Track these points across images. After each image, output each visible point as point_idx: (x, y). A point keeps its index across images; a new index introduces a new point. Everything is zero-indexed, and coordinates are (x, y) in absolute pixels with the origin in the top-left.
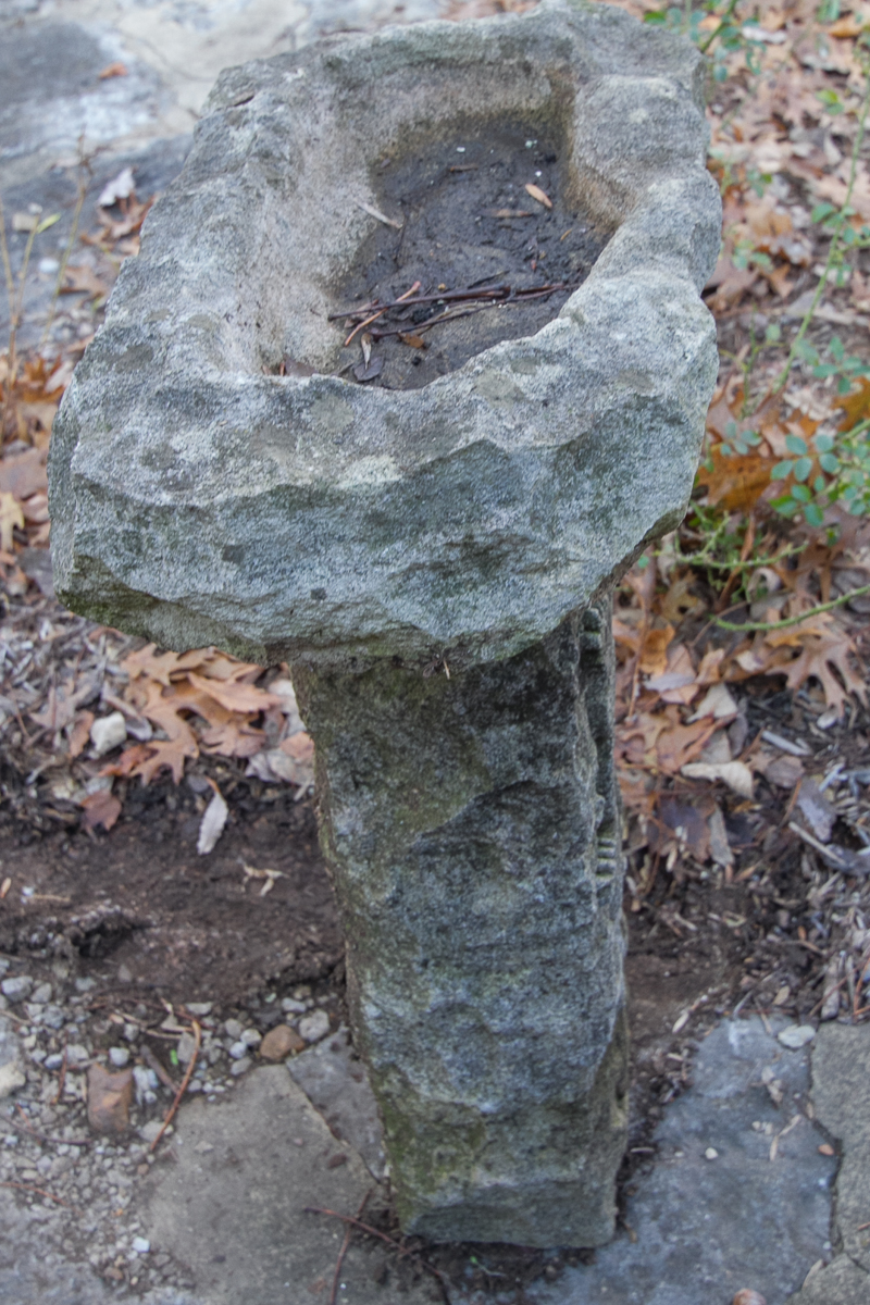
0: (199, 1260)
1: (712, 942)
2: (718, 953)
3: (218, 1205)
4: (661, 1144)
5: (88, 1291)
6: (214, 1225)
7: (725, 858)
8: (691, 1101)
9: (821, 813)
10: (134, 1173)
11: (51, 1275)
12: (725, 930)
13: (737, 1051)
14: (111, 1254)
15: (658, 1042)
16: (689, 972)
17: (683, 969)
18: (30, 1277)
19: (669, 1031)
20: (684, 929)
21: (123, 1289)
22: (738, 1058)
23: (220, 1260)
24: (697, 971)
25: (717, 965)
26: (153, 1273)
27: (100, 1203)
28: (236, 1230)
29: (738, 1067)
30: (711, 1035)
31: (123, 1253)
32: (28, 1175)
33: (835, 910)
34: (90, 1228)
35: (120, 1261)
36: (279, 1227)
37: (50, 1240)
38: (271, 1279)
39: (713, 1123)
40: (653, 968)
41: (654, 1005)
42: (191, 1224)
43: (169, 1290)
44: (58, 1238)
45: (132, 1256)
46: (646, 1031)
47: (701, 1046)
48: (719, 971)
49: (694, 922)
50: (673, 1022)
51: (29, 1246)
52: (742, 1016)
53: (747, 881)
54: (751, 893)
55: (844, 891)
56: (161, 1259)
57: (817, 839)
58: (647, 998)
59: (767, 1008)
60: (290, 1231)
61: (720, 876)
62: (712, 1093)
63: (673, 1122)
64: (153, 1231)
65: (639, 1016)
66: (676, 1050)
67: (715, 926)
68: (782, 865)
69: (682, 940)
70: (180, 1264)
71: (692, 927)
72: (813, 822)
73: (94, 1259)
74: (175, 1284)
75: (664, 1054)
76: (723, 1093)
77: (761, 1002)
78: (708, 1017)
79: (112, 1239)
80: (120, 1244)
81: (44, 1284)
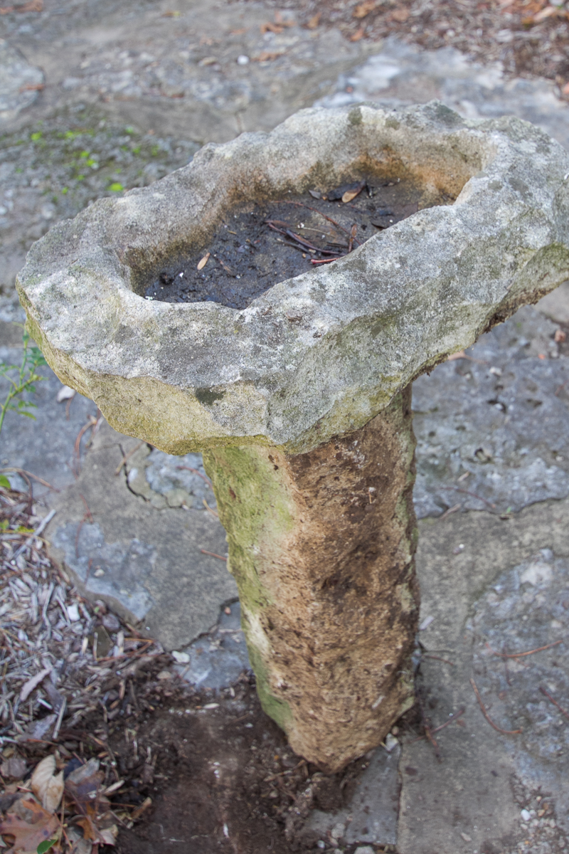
0: (504, 783)
1: (151, 737)
2: (154, 730)
3: (479, 799)
6: (487, 792)
7: (94, 763)
9: (38, 727)
12: (140, 733)
13: (210, 669)
15: (229, 707)
16: (176, 733)
17: (177, 737)
19: (220, 707)
20: (153, 753)
21: (546, 798)
22: (213, 666)
23: (494, 774)
24: (173, 731)
26: (528, 796)
28: (479, 778)
29: (218, 663)
30: (210, 687)
31: (537, 817)
35: (541, 812)
36: (460, 762)
40: (188, 748)
41: (210, 728)
42: (497, 803)
43: (525, 782)
45: (533, 812)
46: (228, 717)
47: (218, 687)
48: (165, 721)
49: (146, 750)
50: (214, 710)
56: (520, 799)
57: (56, 720)
58: (208, 734)
59: (176, 677)
64: (516, 817)
65: (221, 728)
66: (229, 695)
67: (140, 740)
69: (160, 749)
70: (513, 790)
71: (149, 750)
72: (47, 727)
74: (520, 783)
75: (235, 698)
76: (236, 658)
78: (200, 698)
79: (539, 830)
80: (536, 822)
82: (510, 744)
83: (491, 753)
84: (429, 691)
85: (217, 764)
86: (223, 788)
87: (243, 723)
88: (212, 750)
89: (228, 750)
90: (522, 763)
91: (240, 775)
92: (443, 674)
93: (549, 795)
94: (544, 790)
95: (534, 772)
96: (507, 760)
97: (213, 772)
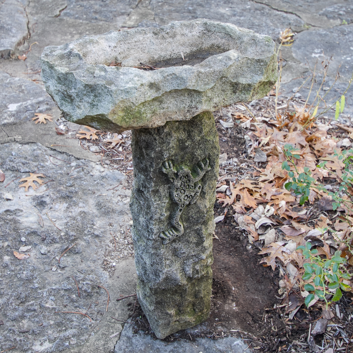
0: (116, 274)
1: (265, 328)
2: (263, 331)
3: (129, 270)
4: (196, 341)
5: (99, 261)
6: (125, 272)
7: (291, 317)
8: (212, 342)
9: (319, 328)
10: (128, 254)
11: (99, 254)
12: (271, 327)
13: (233, 345)
14: (109, 260)
15: (225, 329)
16: (253, 327)
17: (252, 326)
18: (96, 251)
19: (230, 329)
20: (264, 320)
21: (103, 266)
22: (231, 346)
23: (118, 277)
25: (259, 332)
26: (110, 269)
27: (118, 253)
28: (125, 276)
29: (228, 347)
30: (234, 338)
31: (110, 262)
32: (117, 239)
33: (296, 349)
34: (113, 254)
35: (108, 262)
36: (130, 282)
37: (106, 250)
38: (118, 287)
39: (209, 349)
40: (247, 319)
41: (236, 324)
42: (123, 269)
43: (108, 274)
44: (107, 251)
45: (111, 264)
46: (226, 325)
47: (230, 337)
48: (258, 334)
49: (267, 320)
50: (233, 329)
51: (102, 247)
52: (244, 342)
53: (288, 325)
54: (285, 328)
55: (304, 349)
56: (113, 269)
57: (311, 331)
58: (237, 321)
59: (251, 347)
60: (130, 284)
61: (285, 319)
62: (217, 345)
63: (204, 341)
64: (118, 264)
65: (230, 322)
66: (225, 333)
67: (270, 325)
68: (298, 330)
69: (261, 321)
70: (114, 272)
71: (265, 321)
73: (106, 258)
75: (222, 331)
76: (218, 347)
77: (252, 344)
78: (239, 335)
79: (113, 259)
80: (112, 261)
81: (96, 254)
82: (105, 286)
83: (115, 284)
84: (129, 309)
85: (234, 308)
86: (233, 301)
87: (220, 320)
88: (236, 315)
89: (228, 313)
90: (105, 279)
91: (225, 302)
92: (118, 315)
94: (102, 269)
95: (102, 275)
96: (110, 281)
97: (236, 306)
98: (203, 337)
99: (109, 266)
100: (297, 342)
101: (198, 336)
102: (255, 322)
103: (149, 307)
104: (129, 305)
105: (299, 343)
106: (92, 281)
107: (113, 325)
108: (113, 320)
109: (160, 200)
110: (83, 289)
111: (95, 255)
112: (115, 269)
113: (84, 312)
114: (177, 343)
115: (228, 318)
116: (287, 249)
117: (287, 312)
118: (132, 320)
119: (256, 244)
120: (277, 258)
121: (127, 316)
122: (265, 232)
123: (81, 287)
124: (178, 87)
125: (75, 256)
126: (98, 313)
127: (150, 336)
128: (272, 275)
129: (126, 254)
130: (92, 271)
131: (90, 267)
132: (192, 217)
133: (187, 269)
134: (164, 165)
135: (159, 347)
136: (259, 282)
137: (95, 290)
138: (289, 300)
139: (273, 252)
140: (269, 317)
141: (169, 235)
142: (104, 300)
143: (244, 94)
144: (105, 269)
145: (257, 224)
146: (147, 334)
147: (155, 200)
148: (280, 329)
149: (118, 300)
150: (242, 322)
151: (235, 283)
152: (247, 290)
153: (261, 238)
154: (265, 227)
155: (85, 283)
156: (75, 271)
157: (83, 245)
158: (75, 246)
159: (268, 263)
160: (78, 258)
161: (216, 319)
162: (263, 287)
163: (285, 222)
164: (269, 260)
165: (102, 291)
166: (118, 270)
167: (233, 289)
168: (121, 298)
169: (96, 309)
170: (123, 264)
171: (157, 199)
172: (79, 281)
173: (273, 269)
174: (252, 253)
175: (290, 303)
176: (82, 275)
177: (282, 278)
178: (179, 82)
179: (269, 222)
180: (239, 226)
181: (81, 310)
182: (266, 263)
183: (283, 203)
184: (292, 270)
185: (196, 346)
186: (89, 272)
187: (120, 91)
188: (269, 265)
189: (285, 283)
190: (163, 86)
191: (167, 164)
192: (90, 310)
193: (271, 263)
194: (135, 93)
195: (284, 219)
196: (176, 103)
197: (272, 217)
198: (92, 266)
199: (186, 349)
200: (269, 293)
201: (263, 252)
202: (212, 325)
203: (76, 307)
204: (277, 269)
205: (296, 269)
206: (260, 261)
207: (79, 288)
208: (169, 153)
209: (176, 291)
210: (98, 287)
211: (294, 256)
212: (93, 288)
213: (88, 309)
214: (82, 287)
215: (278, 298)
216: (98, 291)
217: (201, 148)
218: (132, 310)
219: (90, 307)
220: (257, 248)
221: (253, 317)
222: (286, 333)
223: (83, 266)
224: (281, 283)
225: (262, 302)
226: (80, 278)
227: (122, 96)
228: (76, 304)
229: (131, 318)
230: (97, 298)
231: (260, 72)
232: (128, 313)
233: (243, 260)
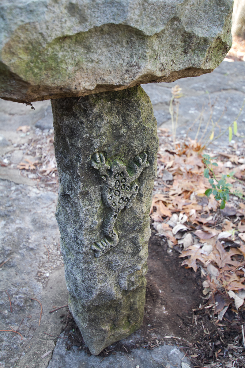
0: (49, 285)
1: (197, 331)
2: (196, 334)
3: (62, 280)
4: (132, 353)
5: (33, 273)
6: (58, 282)
7: (220, 318)
8: (148, 353)
10: (61, 264)
11: (33, 266)
12: (202, 331)
13: (169, 355)
14: (43, 272)
15: (159, 336)
16: (185, 331)
17: (184, 329)
18: (31, 263)
19: (164, 336)
20: (195, 322)
21: (37, 278)
22: (168, 356)
23: (51, 288)
24: (187, 333)
25: (192, 336)
26: (43, 280)
27: (52, 264)
28: (58, 286)
29: (165, 358)
30: (169, 346)
31: (44, 273)
32: (50, 250)
33: (232, 354)
34: (46, 265)
35: (42, 274)
36: (62, 292)
37: (40, 261)
38: (52, 299)
39: (146, 361)
40: (178, 322)
41: (168, 329)
42: (56, 279)
43: (41, 285)
44: (41, 262)
45: (45, 275)
46: (159, 331)
47: (165, 345)
48: (192, 338)
49: (198, 323)
50: (167, 335)
51: (37, 259)
52: (180, 350)
53: (219, 327)
54: (217, 330)
55: (240, 353)
56: (47, 280)
58: (169, 326)
59: (188, 355)
60: (63, 295)
61: (215, 320)
62: (153, 356)
63: (139, 352)
64: (51, 275)
65: (163, 327)
66: (159, 340)
67: (201, 328)
68: (230, 332)
69: (191, 324)
70: (47, 283)
71: (196, 323)
73: (40, 270)
74: (43, 285)
75: (156, 339)
76: (155, 359)
77: (188, 352)
78: (174, 342)
79: (46, 270)
80: (46, 272)
81: (31, 266)
82: (38, 298)
83: (48, 295)
84: (62, 322)
85: (164, 312)
86: (162, 304)
87: (152, 327)
88: (167, 319)
89: (159, 318)
90: (38, 291)
91: (154, 306)
92: (51, 329)
93: (36, 279)
94: (36, 281)
95: (36, 286)
96: (43, 293)
97: (166, 310)
98: (138, 348)
99: (42, 277)
100: (231, 346)
101: (133, 347)
102: (186, 324)
103: (82, 324)
104: (62, 317)
105: (235, 347)
106: (25, 294)
107: (45, 341)
108: (46, 336)
109: (90, 205)
110: (16, 304)
111: (29, 268)
112: (48, 280)
113: (15, 328)
114: (112, 357)
115: (160, 323)
116: (205, 251)
117: (216, 313)
118: (65, 334)
119: (176, 248)
120: (197, 260)
121: (60, 330)
122: (183, 237)
123: (13, 301)
124: (114, 19)
125: (10, 270)
126: (30, 328)
127: (83, 352)
128: (195, 276)
129: (59, 264)
130: (26, 283)
131: (24, 279)
132: (128, 225)
133: (122, 282)
134: (94, 158)
135: (94, 364)
136: (182, 283)
137: (28, 304)
138: (216, 301)
139: (193, 255)
140: (199, 319)
141: (102, 246)
142: (37, 312)
143: (198, 56)
144: (39, 280)
145: (174, 230)
146: (80, 350)
147: (85, 205)
148: (213, 331)
149: (51, 313)
150: (174, 326)
151: (161, 285)
152: (172, 291)
153: (180, 242)
154: (182, 233)
155: (17, 296)
156: (10, 284)
157: (18, 259)
158: (11, 260)
159: (189, 265)
160: (12, 271)
161: (149, 325)
162: (186, 287)
163: (197, 227)
164: (190, 262)
165: (36, 304)
166: (51, 281)
167: (160, 291)
168: (54, 310)
169: (28, 324)
170: (56, 274)
171: (87, 203)
172: (12, 295)
173: (195, 270)
174: (172, 256)
175: (217, 303)
176: (16, 289)
177: (205, 279)
178: (115, 10)
179: (185, 228)
180: (158, 233)
181: (12, 327)
182: (187, 265)
183: (193, 212)
184: (213, 270)
185: (132, 359)
186: (23, 285)
187: (18, 10)
188: (190, 267)
189: (209, 284)
190: (91, 16)
191: (98, 156)
192: (22, 326)
193: (192, 264)
194: (43, 13)
195: (195, 224)
196: (109, 55)
197: (186, 224)
198: (26, 278)
199: (122, 364)
200: (193, 293)
201: (183, 255)
202: (146, 333)
203: (7, 324)
204: (199, 270)
205: (216, 270)
206: (181, 263)
207: (11, 303)
208: (101, 142)
209: (111, 306)
210: (32, 300)
211: (212, 257)
212: (26, 301)
213: (20, 325)
214: (15, 301)
215: (203, 298)
216: (31, 303)
217: (138, 137)
218: (65, 323)
219: (22, 323)
220: (177, 252)
221: (183, 320)
222: (219, 336)
223: (18, 279)
224: (205, 284)
225: (188, 302)
226: (13, 292)
227: (22, 19)
228: (8, 321)
229: (64, 332)
230: (30, 311)
231: (219, 22)
232: (61, 326)
233: (165, 264)
